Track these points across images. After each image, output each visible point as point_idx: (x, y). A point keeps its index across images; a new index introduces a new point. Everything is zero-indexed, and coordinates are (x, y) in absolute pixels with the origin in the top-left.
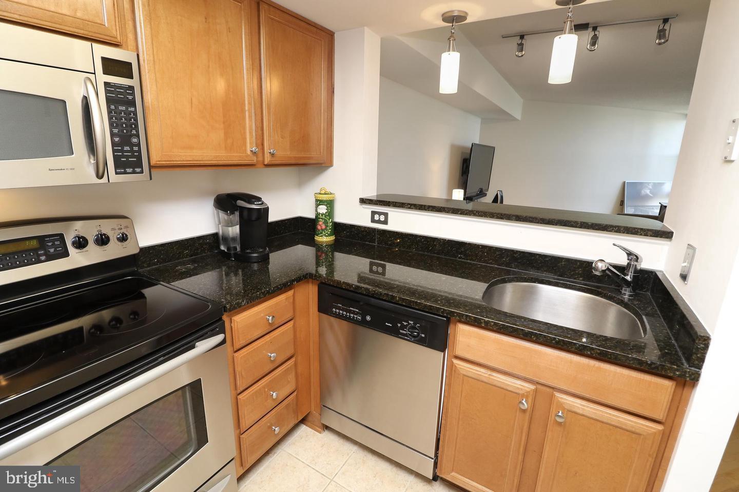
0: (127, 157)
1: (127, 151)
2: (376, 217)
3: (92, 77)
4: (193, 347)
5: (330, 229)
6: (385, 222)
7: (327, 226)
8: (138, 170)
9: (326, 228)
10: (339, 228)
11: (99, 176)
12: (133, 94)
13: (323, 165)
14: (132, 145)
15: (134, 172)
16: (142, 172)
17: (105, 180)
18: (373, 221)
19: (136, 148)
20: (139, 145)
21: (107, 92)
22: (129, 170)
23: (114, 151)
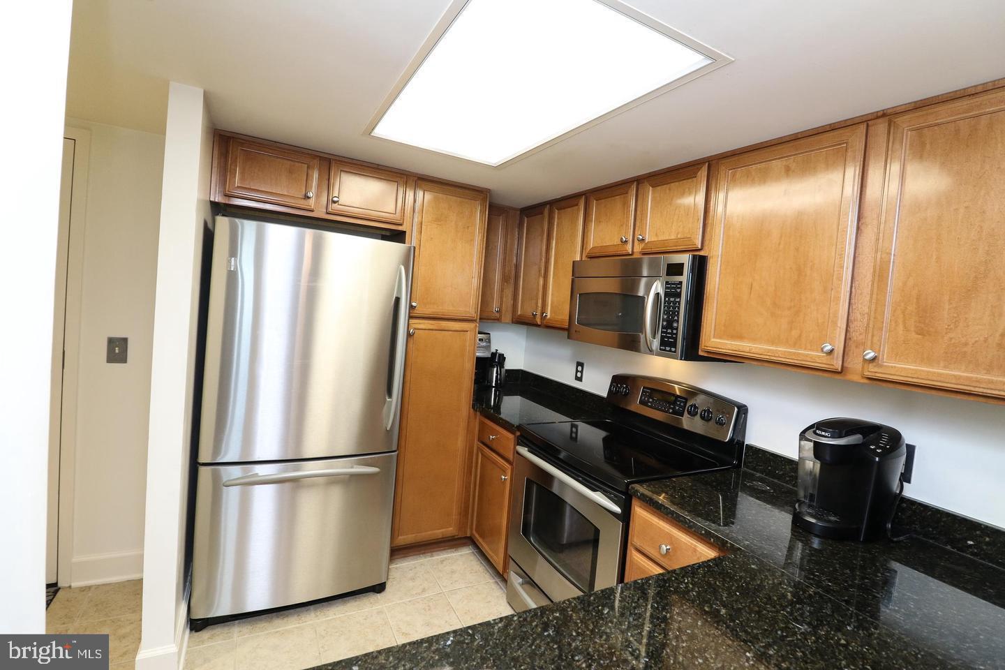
0: (669, 338)
1: (669, 333)
3: (661, 279)
4: (594, 490)
8: (673, 349)
12: (681, 288)
14: (672, 328)
15: (670, 351)
16: (675, 352)
19: (675, 331)
20: (677, 329)
21: (666, 288)
22: (668, 349)
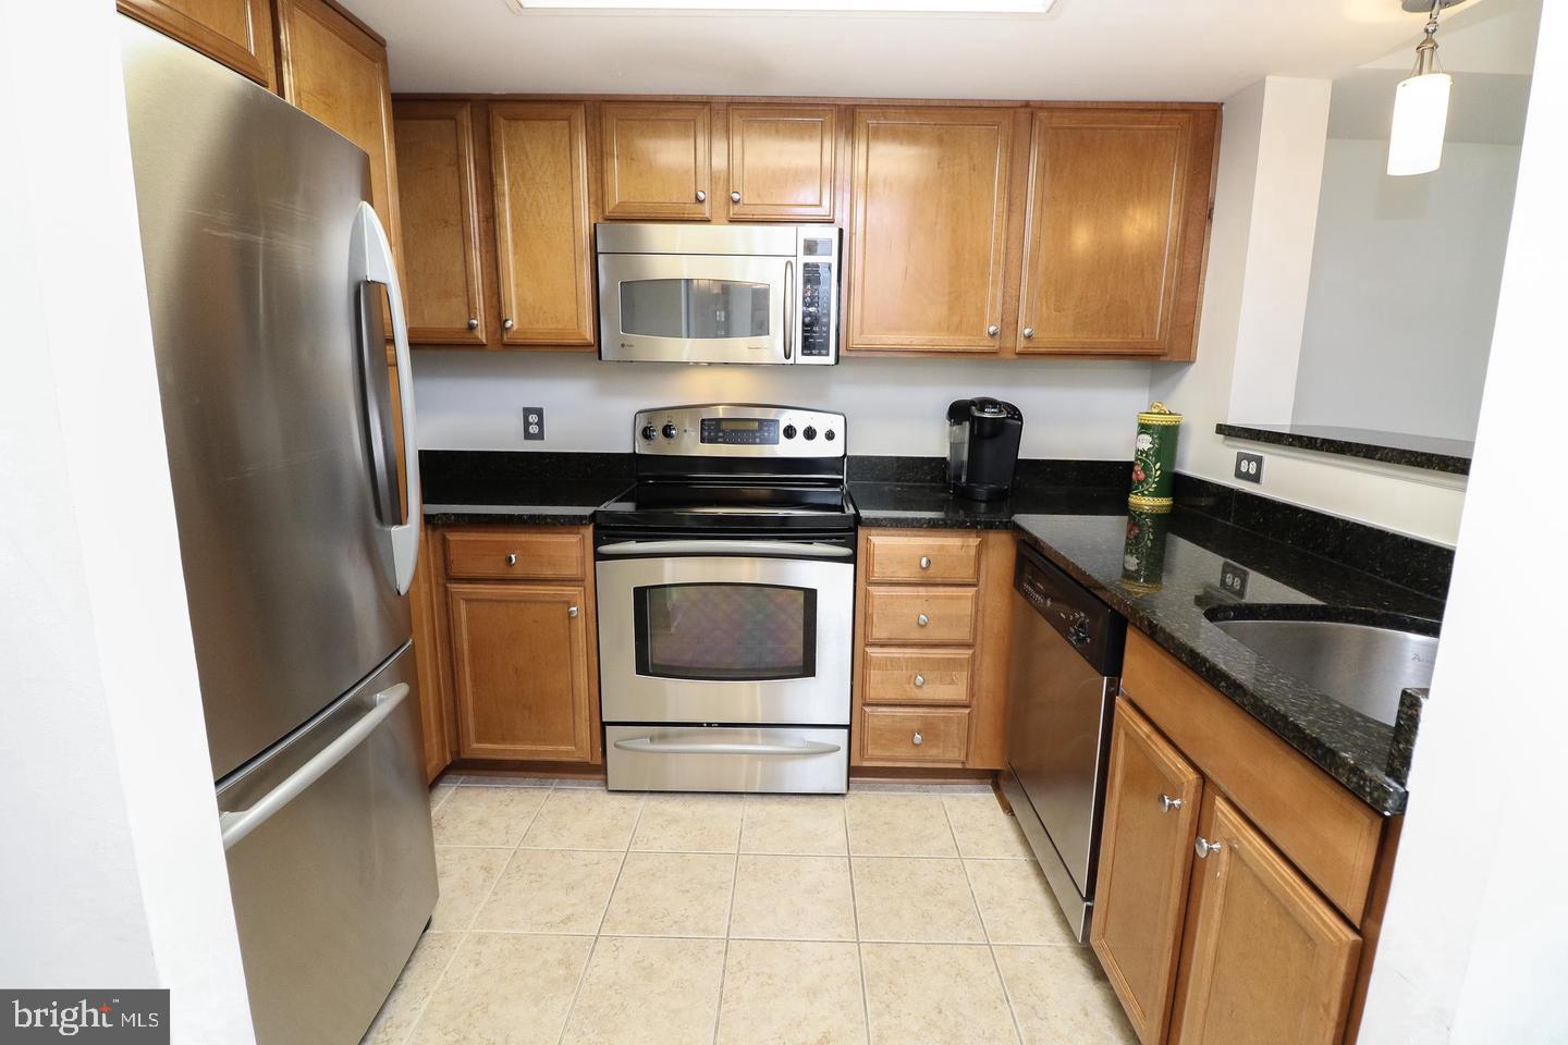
0: (815, 338)
1: (816, 333)
2: (1244, 467)
3: (793, 260)
5: (1154, 482)
6: (1256, 478)
7: (1147, 476)
8: (824, 352)
9: (1146, 478)
10: (1181, 487)
11: (787, 356)
13: (1162, 358)
16: (828, 355)
17: (791, 361)
18: (1239, 475)
19: (824, 329)
20: (828, 325)
21: (805, 271)
22: (816, 351)
23: (804, 331)
